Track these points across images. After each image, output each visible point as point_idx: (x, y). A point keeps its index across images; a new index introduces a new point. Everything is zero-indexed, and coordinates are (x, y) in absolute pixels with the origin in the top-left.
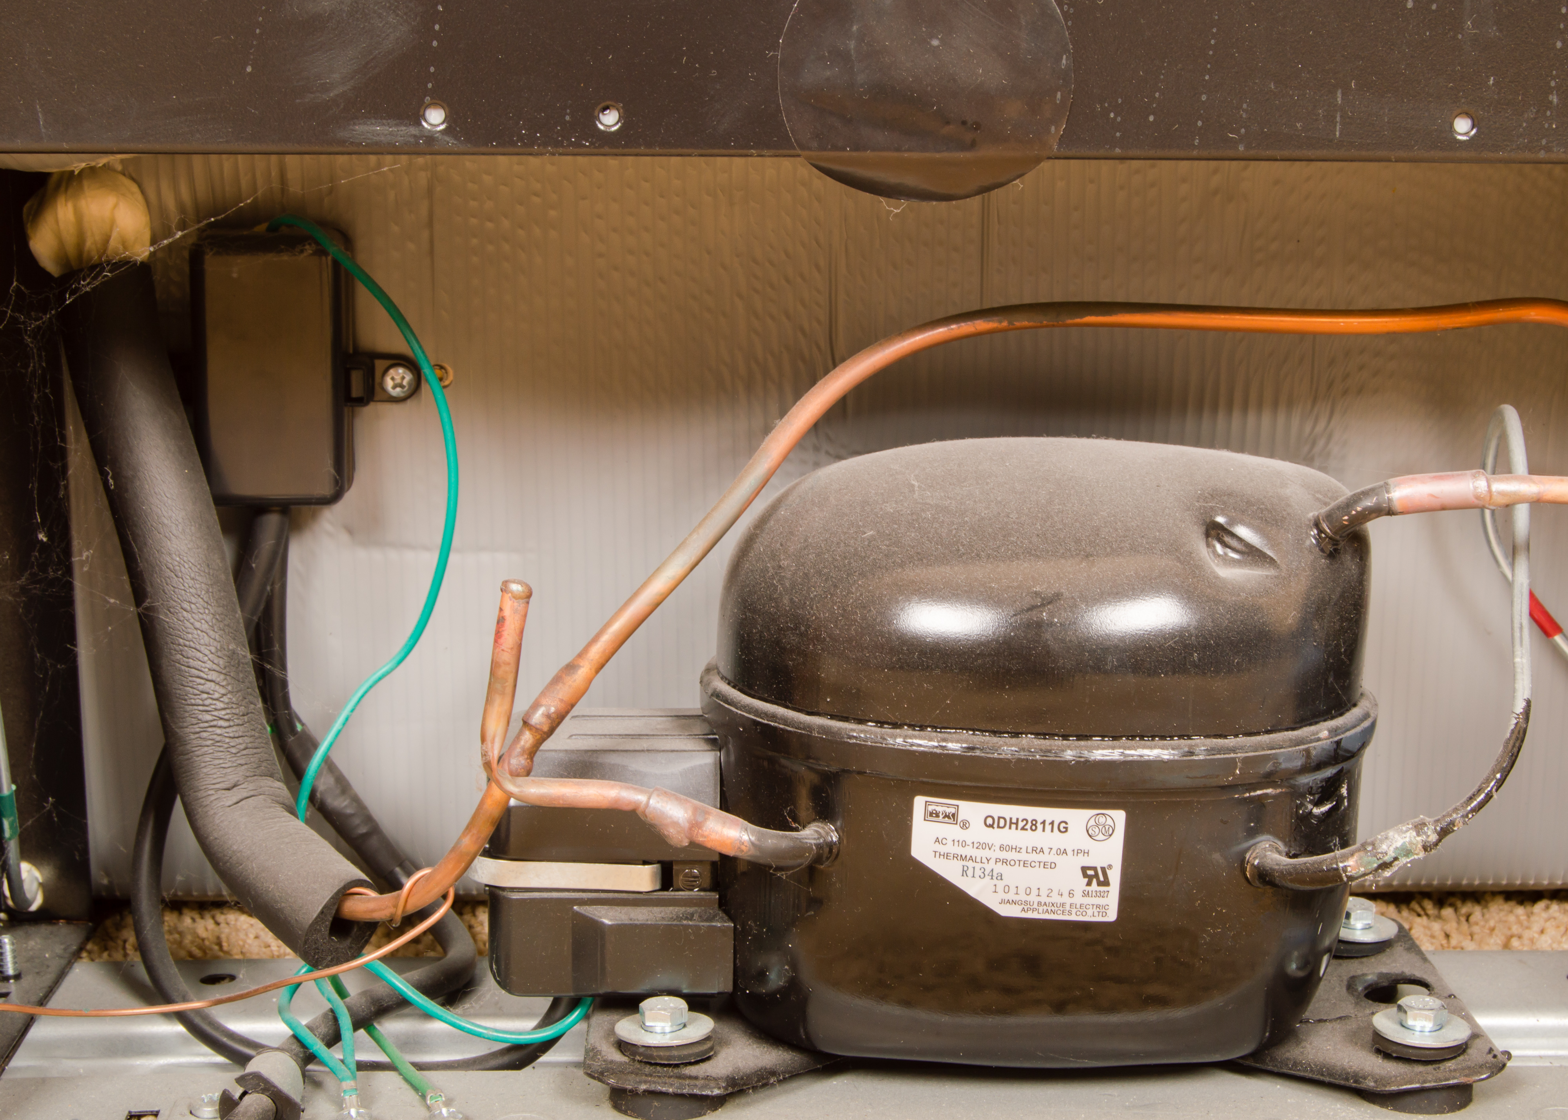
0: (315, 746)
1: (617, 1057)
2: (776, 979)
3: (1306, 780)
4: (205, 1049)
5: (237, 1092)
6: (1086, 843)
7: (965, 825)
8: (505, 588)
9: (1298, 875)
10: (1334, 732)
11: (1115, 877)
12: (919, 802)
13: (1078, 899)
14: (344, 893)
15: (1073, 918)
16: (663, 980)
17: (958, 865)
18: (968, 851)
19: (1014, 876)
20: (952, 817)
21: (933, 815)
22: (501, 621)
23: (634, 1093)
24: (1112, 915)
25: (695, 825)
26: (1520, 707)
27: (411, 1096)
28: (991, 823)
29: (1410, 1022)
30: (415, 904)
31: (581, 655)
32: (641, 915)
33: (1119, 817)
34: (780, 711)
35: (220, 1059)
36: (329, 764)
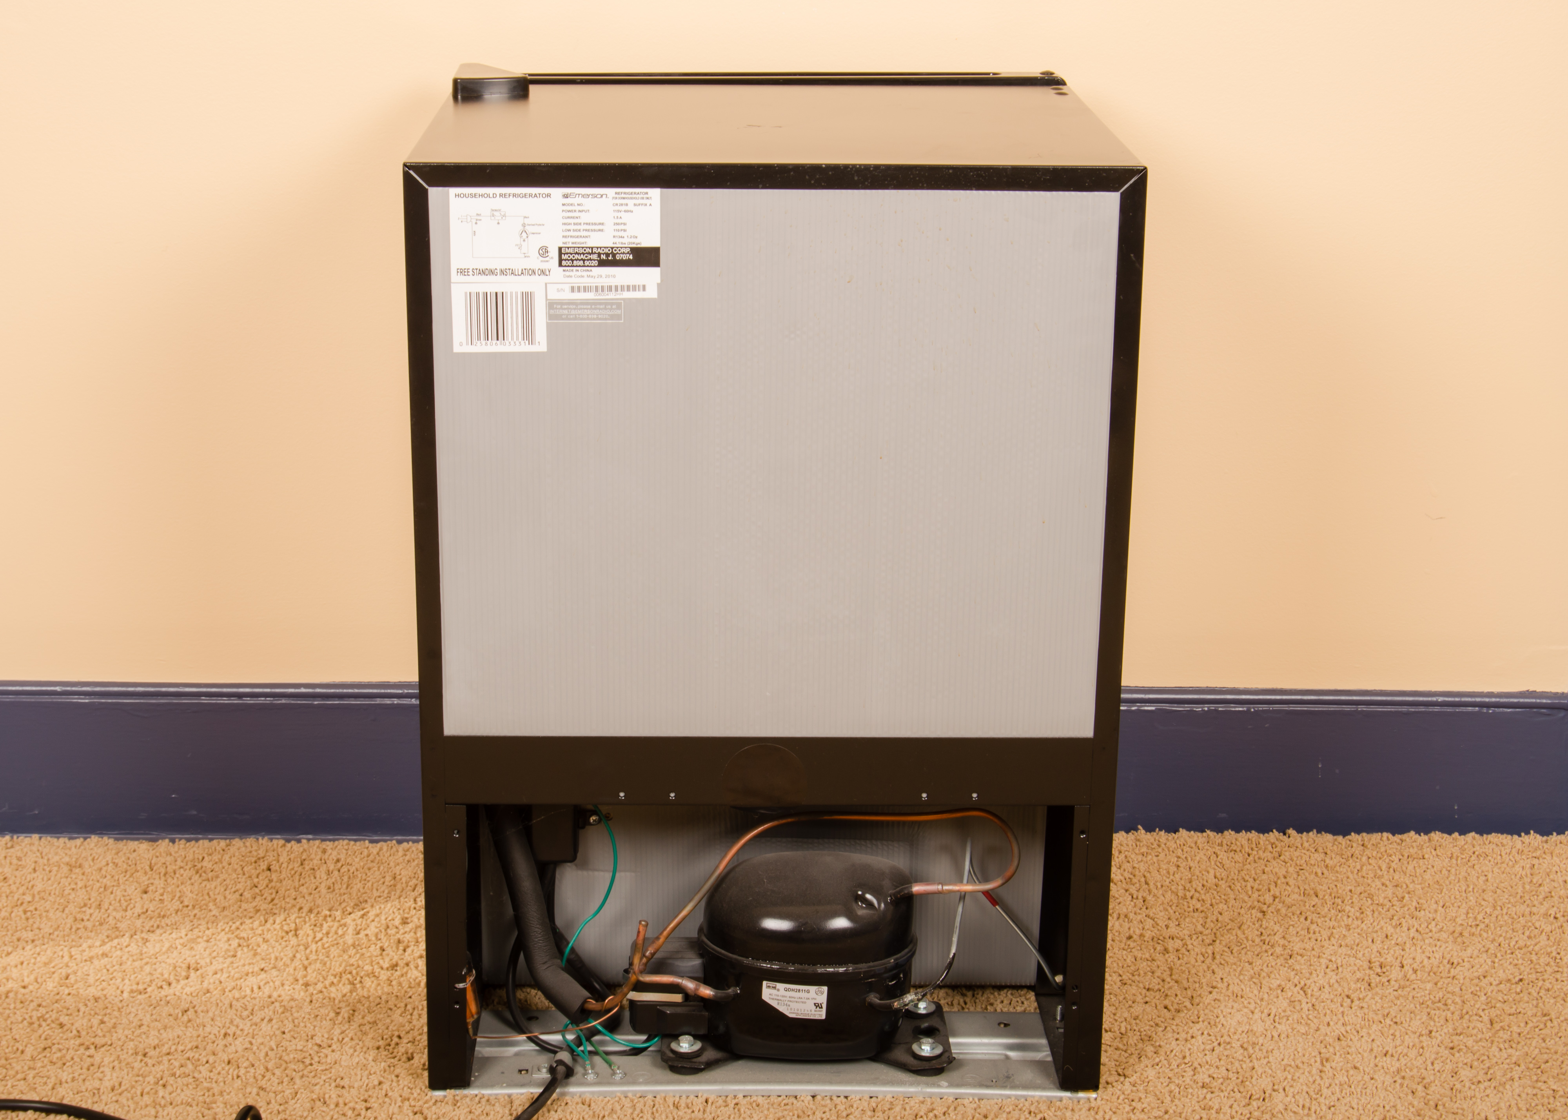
0: (568, 943)
1: (671, 1055)
2: (722, 1029)
3: (886, 975)
4: (533, 1045)
5: (555, 1065)
6: (815, 996)
7: (778, 990)
8: (640, 922)
9: (880, 1006)
10: (895, 960)
11: (824, 1006)
12: (765, 983)
13: (813, 1012)
14: (585, 1002)
15: (812, 1018)
16: (685, 1029)
17: (776, 1002)
18: (779, 998)
19: (793, 1005)
20: (775, 988)
21: (769, 987)
22: (639, 932)
23: (677, 1067)
24: (824, 1017)
25: (696, 989)
26: (951, 955)
27: (605, 1065)
28: (786, 990)
29: (923, 1047)
30: (609, 1006)
31: (661, 933)
32: (679, 1010)
33: (825, 989)
34: (723, 951)
35: (537, 1048)
36: (573, 950)
